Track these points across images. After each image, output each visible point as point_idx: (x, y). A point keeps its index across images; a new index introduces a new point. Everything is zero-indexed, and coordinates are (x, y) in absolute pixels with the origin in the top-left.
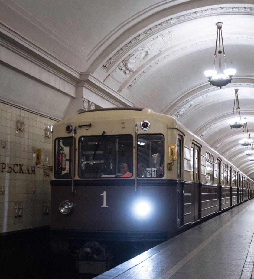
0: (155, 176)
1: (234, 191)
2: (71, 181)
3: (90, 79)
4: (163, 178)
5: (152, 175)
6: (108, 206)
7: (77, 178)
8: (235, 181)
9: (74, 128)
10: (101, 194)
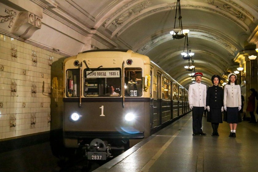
0: (136, 96)
1: (180, 104)
2: (79, 98)
4: (142, 97)
5: (134, 95)
6: (104, 116)
7: (83, 96)
8: (181, 97)
9: (80, 63)
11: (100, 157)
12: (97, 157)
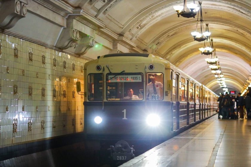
0: (158, 100)
2: (102, 102)
3: (123, 39)
4: (163, 101)
5: (155, 99)
6: (127, 119)
7: (105, 100)
9: (102, 67)
10: (123, 111)
11: (125, 158)
12: (122, 158)
